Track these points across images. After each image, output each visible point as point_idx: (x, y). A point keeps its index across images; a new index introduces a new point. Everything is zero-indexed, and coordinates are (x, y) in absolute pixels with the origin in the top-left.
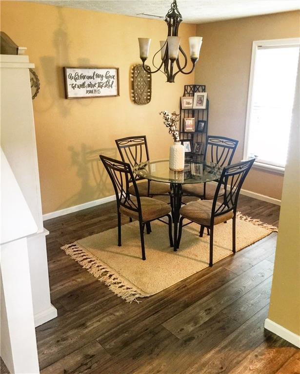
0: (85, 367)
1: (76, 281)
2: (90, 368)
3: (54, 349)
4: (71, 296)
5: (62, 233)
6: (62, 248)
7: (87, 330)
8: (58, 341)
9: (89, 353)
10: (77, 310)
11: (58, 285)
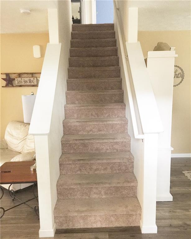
0: (183, 228)
1: (188, 189)
2: (186, 229)
3: (167, 214)
4: (183, 195)
5: (185, 165)
6: (183, 172)
7: (189, 213)
8: (170, 212)
9: (187, 223)
10: (185, 202)
11: (177, 188)
